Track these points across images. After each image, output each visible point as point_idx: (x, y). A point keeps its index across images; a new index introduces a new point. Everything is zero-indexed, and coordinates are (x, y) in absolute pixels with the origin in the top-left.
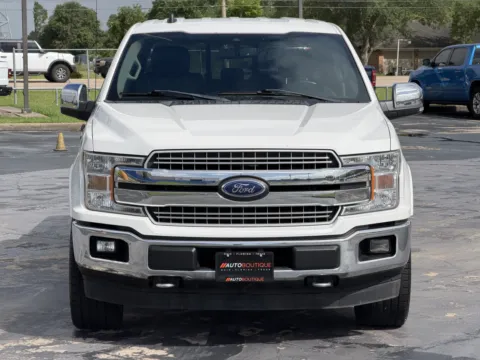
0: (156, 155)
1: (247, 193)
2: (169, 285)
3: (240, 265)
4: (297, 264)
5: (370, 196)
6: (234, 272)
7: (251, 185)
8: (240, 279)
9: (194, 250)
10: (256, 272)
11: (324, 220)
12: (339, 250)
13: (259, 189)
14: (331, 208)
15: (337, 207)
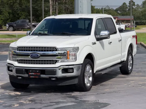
0: (18, 47)
1: (35, 57)
2: (21, 78)
3: (33, 74)
4: (46, 74)
5: (67, 58)
6: (32, 75)
7: (36, 55)
8: (33, 77)
9: (24, 70)
10: (37, 75)
11: (54, 63)
12: (56, 71)
13: (38, 56)
14: (55, 61)
15: (57, 61)
